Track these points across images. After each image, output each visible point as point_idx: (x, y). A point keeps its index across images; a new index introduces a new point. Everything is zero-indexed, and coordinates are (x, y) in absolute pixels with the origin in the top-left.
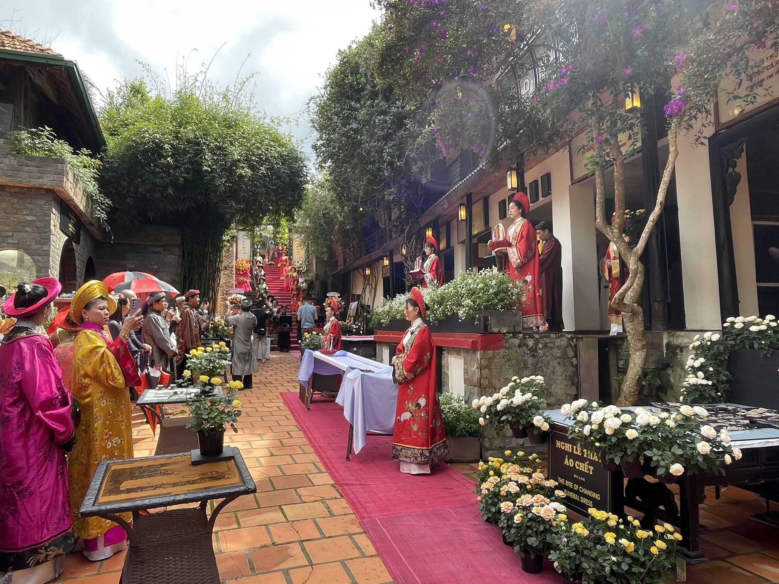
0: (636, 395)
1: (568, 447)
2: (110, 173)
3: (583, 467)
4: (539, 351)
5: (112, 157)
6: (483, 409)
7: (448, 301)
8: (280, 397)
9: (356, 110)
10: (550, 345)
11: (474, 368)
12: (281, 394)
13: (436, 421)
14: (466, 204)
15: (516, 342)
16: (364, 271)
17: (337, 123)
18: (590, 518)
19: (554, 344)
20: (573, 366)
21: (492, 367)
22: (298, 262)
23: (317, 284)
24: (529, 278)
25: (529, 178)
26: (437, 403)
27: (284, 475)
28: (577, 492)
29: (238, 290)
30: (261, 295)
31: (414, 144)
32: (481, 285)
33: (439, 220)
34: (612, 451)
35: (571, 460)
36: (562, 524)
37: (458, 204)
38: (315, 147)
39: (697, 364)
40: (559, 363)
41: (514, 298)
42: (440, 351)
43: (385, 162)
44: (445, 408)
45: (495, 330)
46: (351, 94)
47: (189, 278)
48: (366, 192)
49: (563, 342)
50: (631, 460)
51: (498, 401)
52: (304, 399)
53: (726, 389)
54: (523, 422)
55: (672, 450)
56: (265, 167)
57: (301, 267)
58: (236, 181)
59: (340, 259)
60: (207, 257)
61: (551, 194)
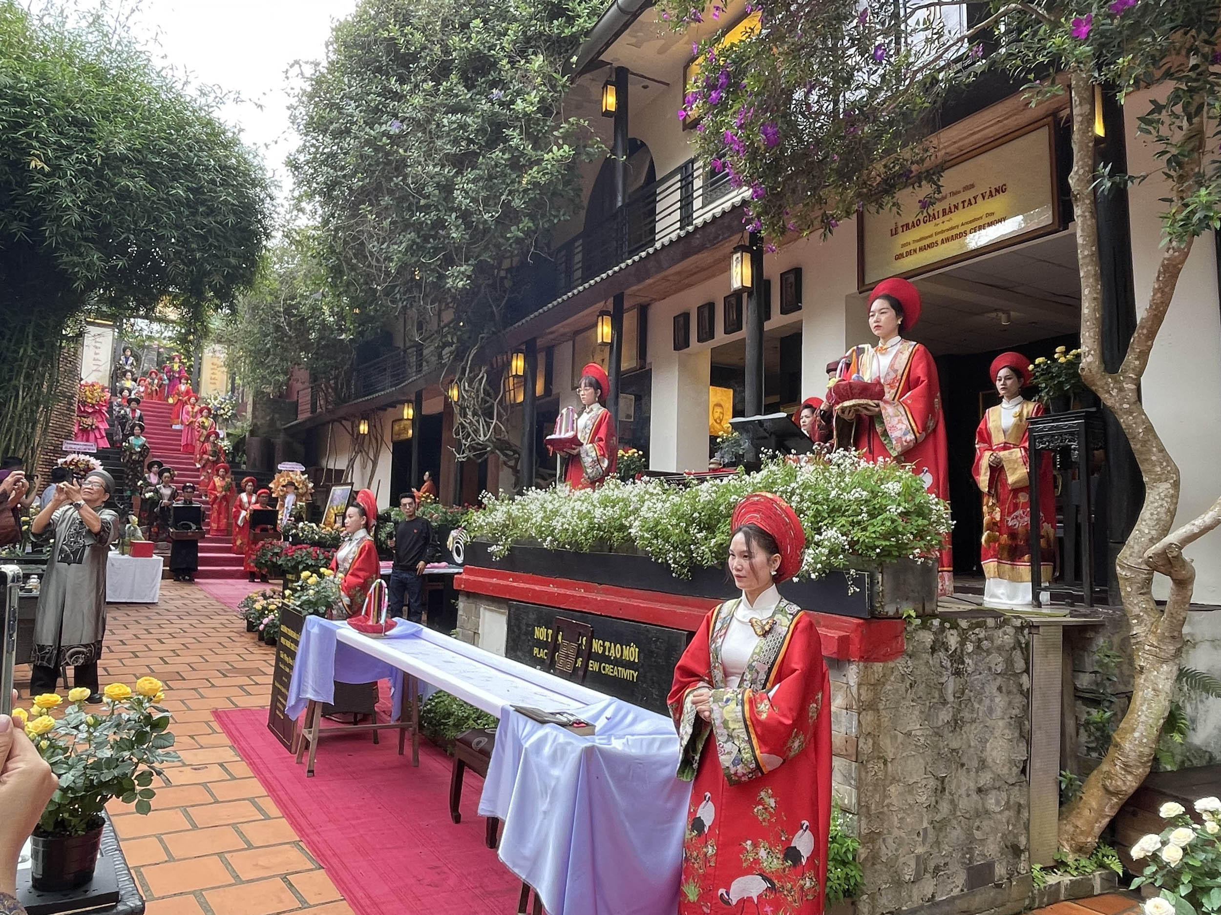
4: (967, 661)
9: (399, 97)
14: (612, 313)
16: (355, 426)
17: (353, 116)
19: (992, 642)
20: (1021, 692)
21: (881, 706)
22: (215, 399)
23: (254, 445)
31: (520, 182)
33: (537, 342)
37: (596, 313)
38: (293, 165)
40: (1000, 689)
45: (890, 610)
46: (388, 65)
49: (1008, 636)
56: (181, 184)
57: (220, 408)
58: (111, 203)
59: (304, 400)
60: (21, 367)
61: (800, 308)
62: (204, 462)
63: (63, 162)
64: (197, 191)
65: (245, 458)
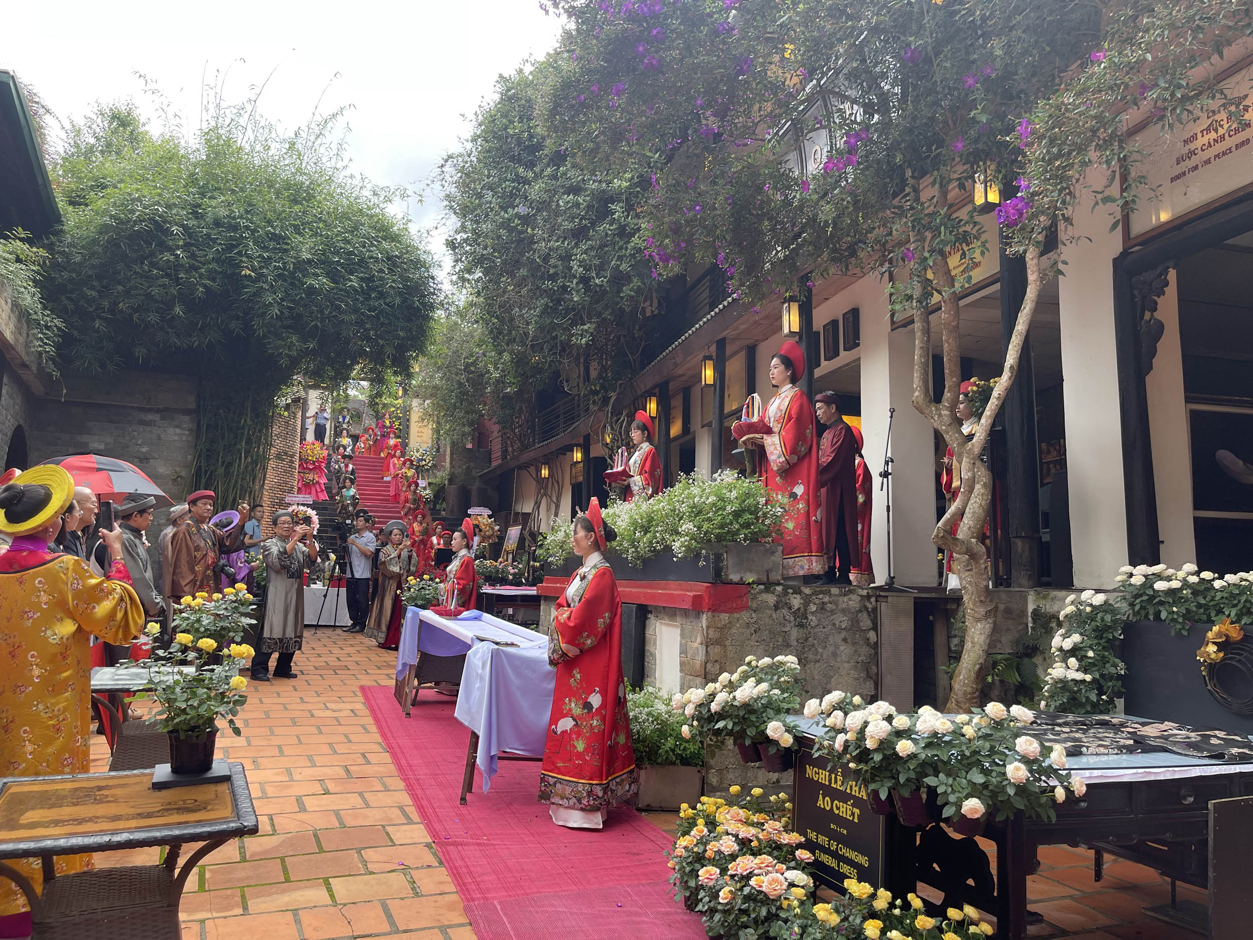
0: (975, 698)
1: (822, 776)
2: (65, 274)
3: (844, 810)
4: (810, 617)
5: (71, 245)
6: (689, 710)
7: (657, 525)
8: (359, 694)
9: (527, 182)
10: (829, 607)
11: (697, 644)
12: (362, 688)
13: (617, 735)
14: (714, 357)
15: (771, 599)
16: (539, 471)
17: (491, 203)
18: (847, 896)
19: (837, 605)
20: (868, 644)
21: (728, 643)
22: (417, 451)
23: (452, 492)
24: (799, 490)
25: (821, 317)
26: (621, 703)
27: (343, 825)
28: (835, 855)
29: (301, 498)
30: (344, 507)
31: (627, 248)
32: (712, 499)
33: (670, 384)
34: (877, 778)
35: (827, 798)
36: (796, 903)
37: (701, 357)
38: (452, 245)
39: (1068, 644)
40: (845, 640)
41: (767, 522)
42: (643, 612)
43: (575, 277)
44: (640, 713)
45: (735, 577)
46: (519, 154)
47: (206, 472)
48: (541, 328)
49: (853, 602)
50: (906, 793)
51: (713, 695)
52: (401, 697)
53: (1116, 689)
54: (751, 732)
55: (969, 777)
56: (357, 276)
57: (422, 460)
58: (301, 298)
59: (496, 447)
60: (242, 434)
61: (858, 345)
62: (406, 510)
63: (265, 271)
64: (371, 279)
65: (444, 505)
